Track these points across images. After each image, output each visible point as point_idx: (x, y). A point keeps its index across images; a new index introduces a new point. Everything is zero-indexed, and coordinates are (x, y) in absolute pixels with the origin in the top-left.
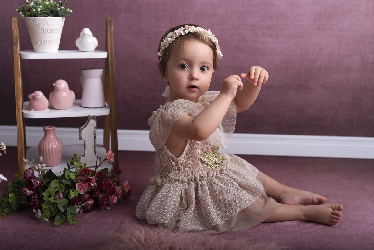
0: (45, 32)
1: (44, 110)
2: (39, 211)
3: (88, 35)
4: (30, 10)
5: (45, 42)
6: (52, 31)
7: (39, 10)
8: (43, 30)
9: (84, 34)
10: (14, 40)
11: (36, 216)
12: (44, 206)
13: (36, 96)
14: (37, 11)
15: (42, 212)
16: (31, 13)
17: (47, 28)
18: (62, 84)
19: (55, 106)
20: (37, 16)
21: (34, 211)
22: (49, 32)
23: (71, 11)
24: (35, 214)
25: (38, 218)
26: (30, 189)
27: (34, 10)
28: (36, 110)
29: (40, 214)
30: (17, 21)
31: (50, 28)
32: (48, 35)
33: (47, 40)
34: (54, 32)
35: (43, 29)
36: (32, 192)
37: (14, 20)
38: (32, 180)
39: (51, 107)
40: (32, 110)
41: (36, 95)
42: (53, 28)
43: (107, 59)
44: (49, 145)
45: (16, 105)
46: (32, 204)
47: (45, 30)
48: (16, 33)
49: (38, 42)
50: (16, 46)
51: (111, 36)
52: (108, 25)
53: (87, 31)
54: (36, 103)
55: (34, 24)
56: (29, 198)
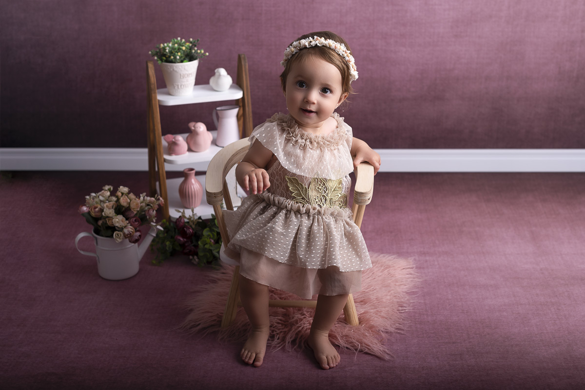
0: (182, 77)
1: (184, 153)
2: (195, 257)
3: (224, 76)
4: (164, 55)
5: (182, 87)
6: (188, 75)
7: (178, 57)
8: (181, 76)
9: (220, 75)
10: (152, 86)
11: (192, 261)
12: (201, 254)
13: (176, 142)
14: (175, 58)
15: (198, 258)
16: (167, 58)
17: (184, 73)
18: (201, 127)
19: (193, 149)
20: (175, 63)
21: (191, 257)
22: (186, 76)
23: (207, 54)
24: (191, 260)
25: (195, 263)
26: (183, 237)
27: (172, 57)
28: (177, 154)
29: (197, 260)
30: (153, 68)
31: (187, 73)
32: (185, 80)
33: (183, 84)
34: (190, 76)
35: (181, 74)
36: (185, 240)
37: (151, 66)
38: (185, 229)
39: (190, 150)
40: (173, 155)
41: (177, 140)
42: (190, 72)
43: (243, 98)
44: (191, 187)
45: (158, 152)
46: (188, 251)
47: (182, 75)
48: (153, 79)
49: (174, 87)
50: (155, 93)
51: (246, 75)
52: (243, 63)
53: (222, 71)
54: (177, 148)
55: (172, 70)
56: (183, 245)
